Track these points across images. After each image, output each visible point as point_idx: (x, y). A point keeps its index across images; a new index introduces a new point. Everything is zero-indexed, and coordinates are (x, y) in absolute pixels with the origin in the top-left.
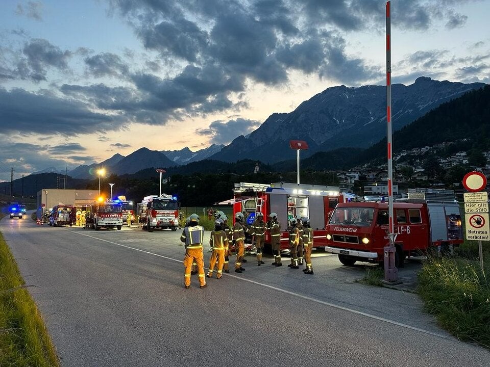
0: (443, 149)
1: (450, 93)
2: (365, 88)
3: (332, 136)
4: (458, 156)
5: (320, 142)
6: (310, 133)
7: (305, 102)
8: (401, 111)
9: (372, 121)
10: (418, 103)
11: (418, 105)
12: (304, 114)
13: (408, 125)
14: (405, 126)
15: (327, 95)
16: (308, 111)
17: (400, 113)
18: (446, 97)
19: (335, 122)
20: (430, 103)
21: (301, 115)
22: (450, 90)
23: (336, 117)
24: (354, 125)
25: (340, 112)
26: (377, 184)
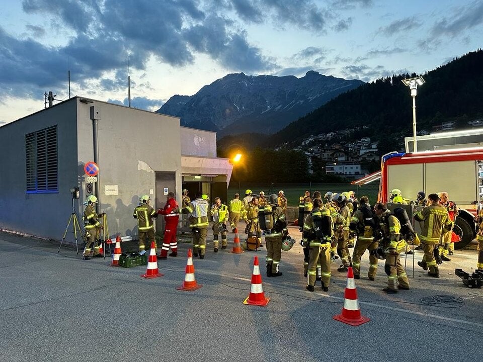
0: (348, 135)
1: (334, 87)
2: (262, 78)
3: (233, 122)
4: (363, 141)
5: (222, 127)
6: (212, 118)
7: (206, 87)
8: (294, 101)
9: (268, 110)
10: (308, 95)
11: (308, 97)
12: (206, 99)
13: (311, 112)
14: (309, 114)
15: (227, 81)
16: (209, 96)
17: (293, 104)
18: (331, 91)
19: (235, 108)
20: (318, 95)
21: (204, 99)
22: (334, 85)
23: (236, 104)
24: (252, 112)
25: (240, 98)
26: (335, 164)
